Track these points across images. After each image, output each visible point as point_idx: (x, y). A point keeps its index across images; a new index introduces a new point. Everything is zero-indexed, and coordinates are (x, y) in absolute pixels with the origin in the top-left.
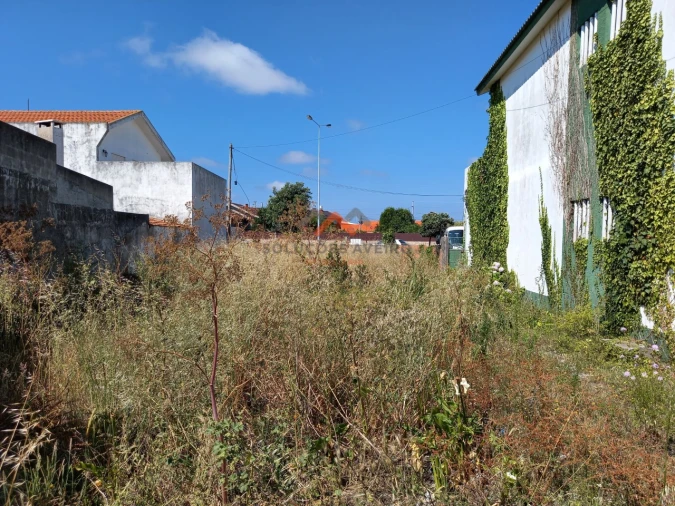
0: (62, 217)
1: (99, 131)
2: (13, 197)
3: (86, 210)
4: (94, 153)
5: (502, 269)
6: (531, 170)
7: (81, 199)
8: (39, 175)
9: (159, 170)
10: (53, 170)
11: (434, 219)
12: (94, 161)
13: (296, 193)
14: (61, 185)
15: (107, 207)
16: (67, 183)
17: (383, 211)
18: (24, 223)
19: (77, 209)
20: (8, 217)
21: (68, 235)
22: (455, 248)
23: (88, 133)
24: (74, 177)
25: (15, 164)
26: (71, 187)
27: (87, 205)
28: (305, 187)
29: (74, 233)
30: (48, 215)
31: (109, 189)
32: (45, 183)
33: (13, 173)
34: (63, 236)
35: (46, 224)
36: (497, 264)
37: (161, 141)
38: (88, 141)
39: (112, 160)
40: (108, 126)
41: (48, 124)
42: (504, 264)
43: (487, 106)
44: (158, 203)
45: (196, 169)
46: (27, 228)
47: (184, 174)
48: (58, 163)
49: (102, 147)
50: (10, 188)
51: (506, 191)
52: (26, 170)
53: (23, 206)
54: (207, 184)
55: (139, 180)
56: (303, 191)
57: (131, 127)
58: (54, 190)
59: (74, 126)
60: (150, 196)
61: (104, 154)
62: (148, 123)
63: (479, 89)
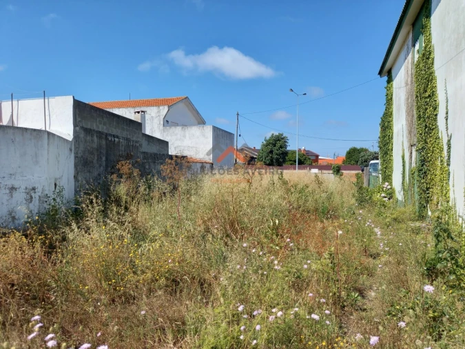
0: (144, 158)
1: (164, 110)
2: (123, 149)
3: (155, 154)
4: (162, 123)
5: (389, 187)
6: (400, 126)
7: (153, 149)
8: (134, 139)
9: (195, 131)
10: (141, 135)
11: (369, 156)
12: (162, 127)
13: (279, 140)
14: (144, 142)
15: (165, 153)
16: (147, 142)
17: (348, 150)
18: (128, 162)
19: (151, 154)
20: (121, 159)
21: (147, 167)
22: (374, 174)
23: (159, 112)
24: (151, 139)
25: (125, 134)
26: (149, 144)
27: (156, 152)
28: (284, 135)
29: (150, 166)
30: (138, 158)
31: (167, 143)
32: (137, 142)
33: (124, 138)
34: (145, 168)
35: (137, 162)
36: (387, 184)
37: (198, 113)
38: (159, 116)
39: (171, 126)
40: (169, 107)
41: (138, 112)
42: (391, 184)
43: (386, 84)
44: (194, 149)
45: (215, 129)
46: (129, 163)
47: (208, 132)
48: (143, 132)
49: (166, 119)
50: (122, 145)
51: (392, 138)
52: (129, 137)
53: (128, 154)
54: (222, 137)
55: (185, 136)
56: (282, 139)
57: (181, 106)
58: (141, 145)
59: (152, 108)
60: (190, 145)
61: (167, 122)
62: (190, 103)
63: (380, 73)
